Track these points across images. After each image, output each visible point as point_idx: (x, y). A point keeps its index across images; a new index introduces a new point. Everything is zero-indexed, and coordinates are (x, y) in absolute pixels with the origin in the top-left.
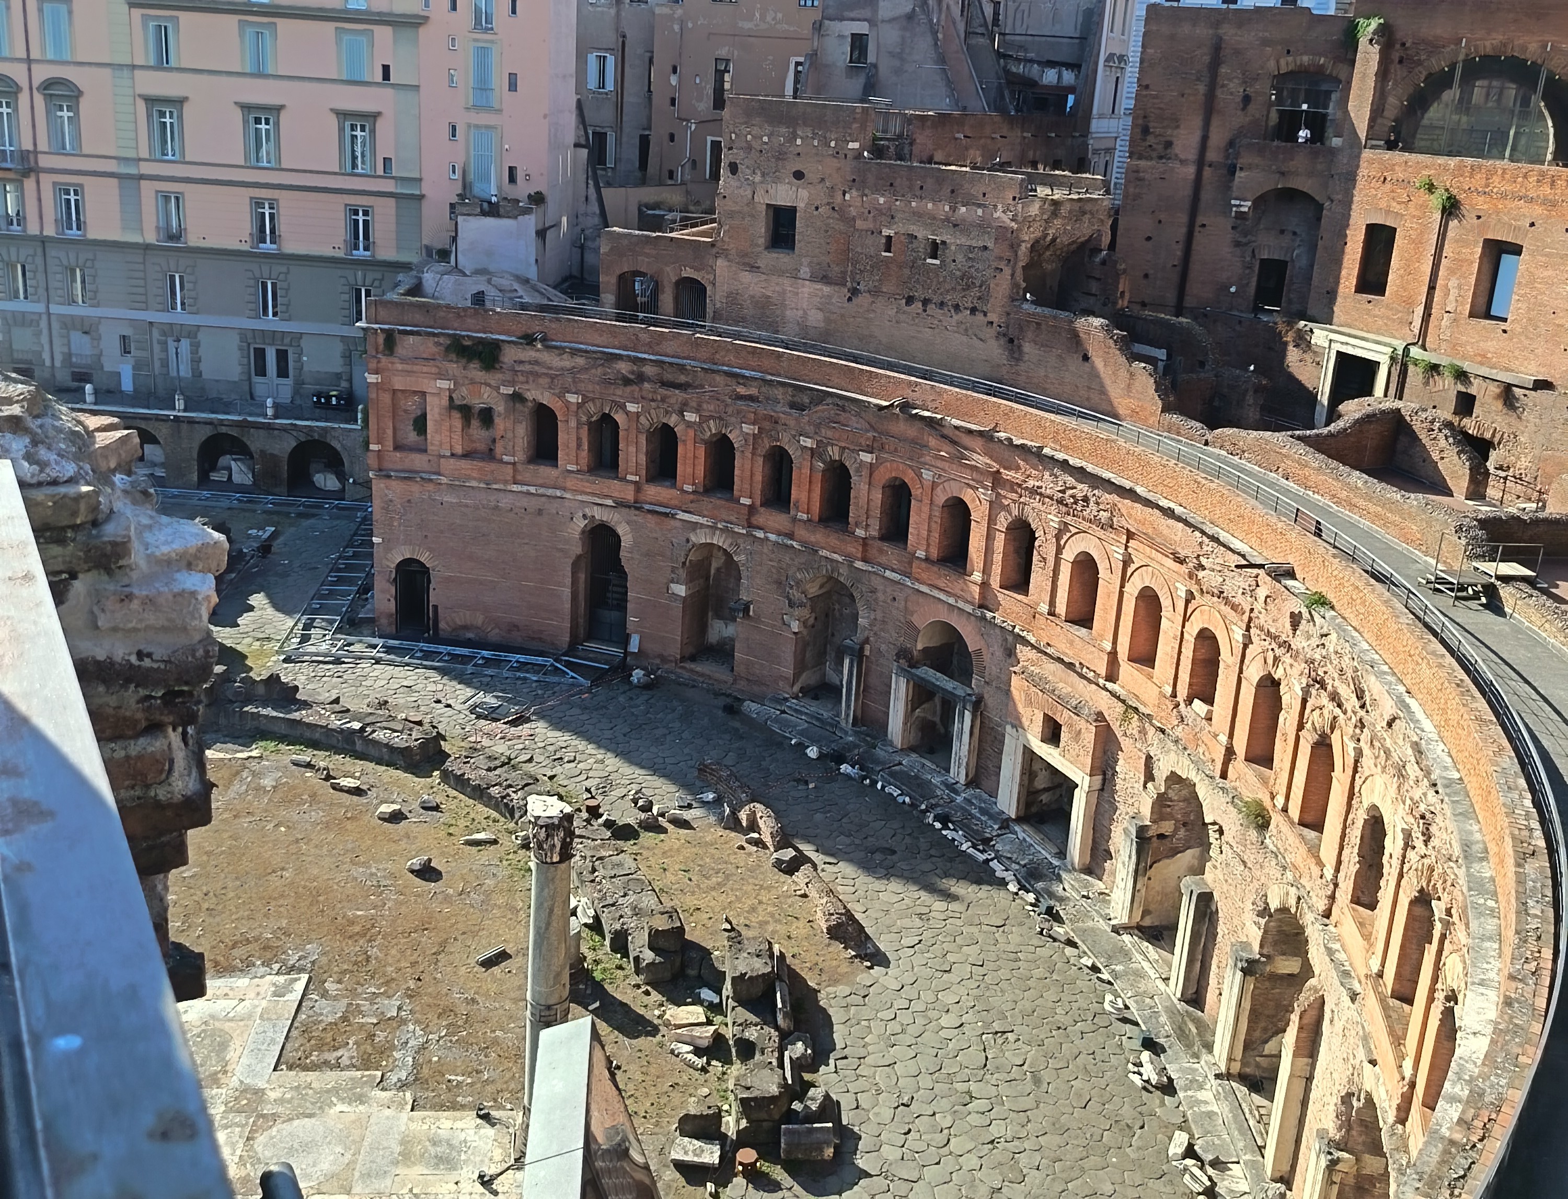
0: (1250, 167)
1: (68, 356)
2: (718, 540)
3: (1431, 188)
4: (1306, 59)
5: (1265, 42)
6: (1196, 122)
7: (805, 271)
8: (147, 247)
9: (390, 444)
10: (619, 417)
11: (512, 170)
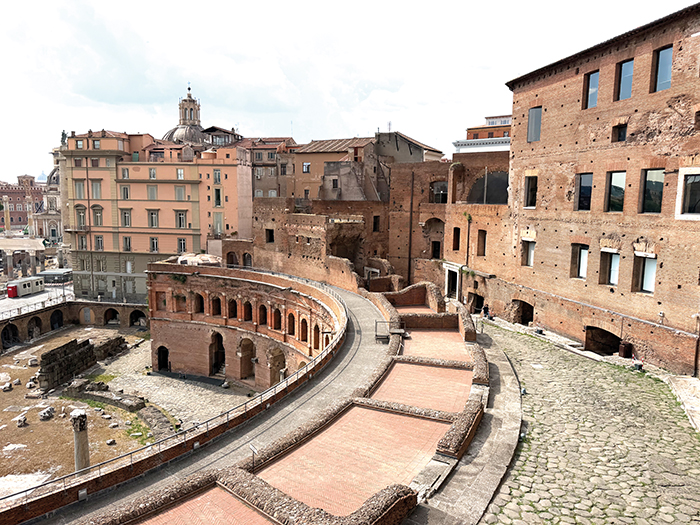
0: (424, 212)
1: (98, 288)
2: (249, 337)
3: (465, 214)
4: (439, 177)
5: (426, 172)
6: (409, 199)
7: (277, 249)
8: (120, 253)
9: (155, 309)
10: (221, 298)
11: (227, 226)
